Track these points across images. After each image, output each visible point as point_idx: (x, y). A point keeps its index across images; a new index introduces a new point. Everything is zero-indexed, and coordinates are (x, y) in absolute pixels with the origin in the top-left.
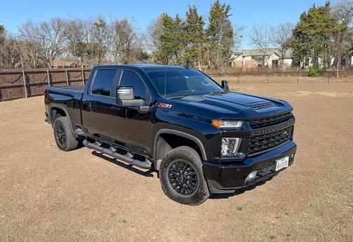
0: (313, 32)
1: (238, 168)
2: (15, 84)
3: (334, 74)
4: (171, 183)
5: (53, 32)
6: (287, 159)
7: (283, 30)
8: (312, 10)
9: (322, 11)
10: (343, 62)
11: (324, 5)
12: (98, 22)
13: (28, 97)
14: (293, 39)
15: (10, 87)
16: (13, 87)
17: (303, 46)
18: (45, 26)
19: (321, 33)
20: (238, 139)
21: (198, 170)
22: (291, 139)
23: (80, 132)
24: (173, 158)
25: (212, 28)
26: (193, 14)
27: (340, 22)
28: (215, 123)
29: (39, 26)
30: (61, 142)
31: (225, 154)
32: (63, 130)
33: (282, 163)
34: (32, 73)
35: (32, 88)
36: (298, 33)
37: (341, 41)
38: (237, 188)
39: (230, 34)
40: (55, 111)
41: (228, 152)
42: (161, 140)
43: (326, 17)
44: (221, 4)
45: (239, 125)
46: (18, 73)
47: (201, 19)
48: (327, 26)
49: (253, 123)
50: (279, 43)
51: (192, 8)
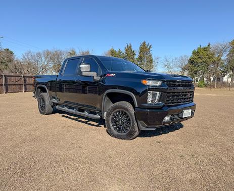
0: (201, 61)
1: (159, 112)
2: (17, 83)
3: (214, 86)
4: (113, 126)
5: (43, 59)
6: (190, 111)
7: (182, 59)
8: (199, 49)
9: (205, 49)
10: (219, 79)
11: (207, 46)
12: (71, 52)
13: (25, 91)
14: (189, 65)
15: (13, 85)
16: (16, 85)
17: (195, 69)
18: (39, 54)
19: (205, 62)
20: (158, 93)
21: (131, 116)
22: (192, 101)
23: (55, 101)
24: (114, 109)
25: (140, 58)
26: (129, 49)
27: (217, 56)
28: (144, 82)
29: (36, 54)
30: (42, 109)
31: (150, 103)
32: (44, 101)
33: (187, 113)
34: (28, 77)
35: (27, 86)
36: (191, 62)
37: (217, 67)
38: (157, 126)
39: (151, 61)
40: (39, 90)
41: (152, 101)
42: (107, 98)
43: (208, 53)
44: (147, 43)
45: (159, 83)
46: (19, 77)
47: (133, 52)
48: (209, 58)
49: (169, 83)
50: (180, 67)
51: (129, 45)
